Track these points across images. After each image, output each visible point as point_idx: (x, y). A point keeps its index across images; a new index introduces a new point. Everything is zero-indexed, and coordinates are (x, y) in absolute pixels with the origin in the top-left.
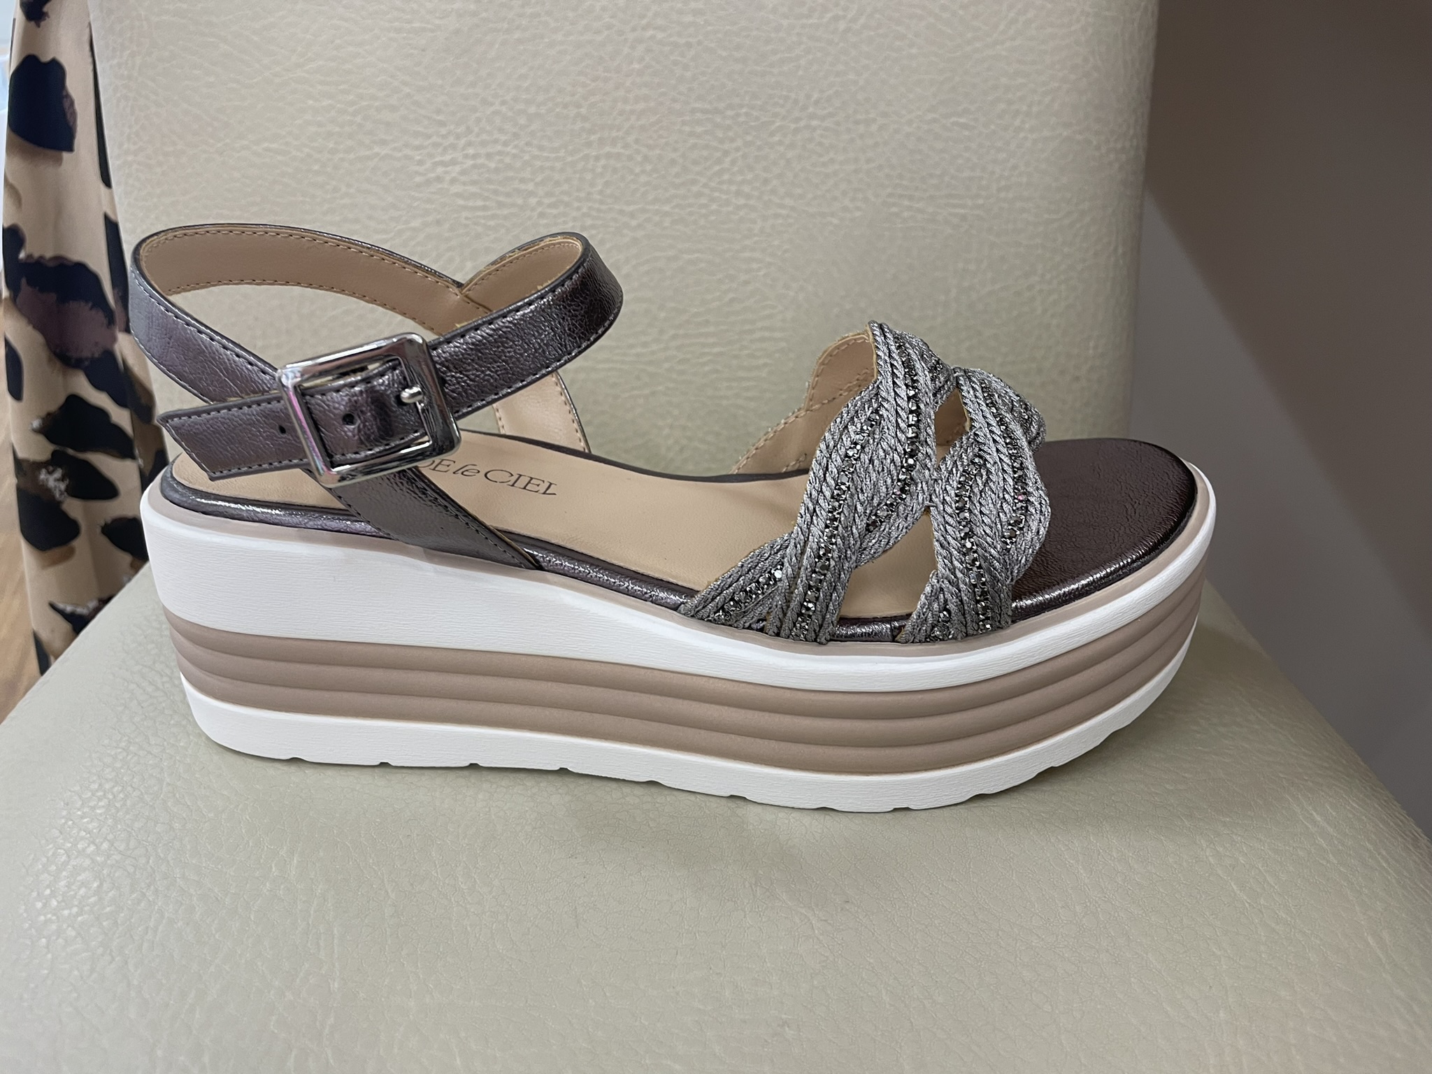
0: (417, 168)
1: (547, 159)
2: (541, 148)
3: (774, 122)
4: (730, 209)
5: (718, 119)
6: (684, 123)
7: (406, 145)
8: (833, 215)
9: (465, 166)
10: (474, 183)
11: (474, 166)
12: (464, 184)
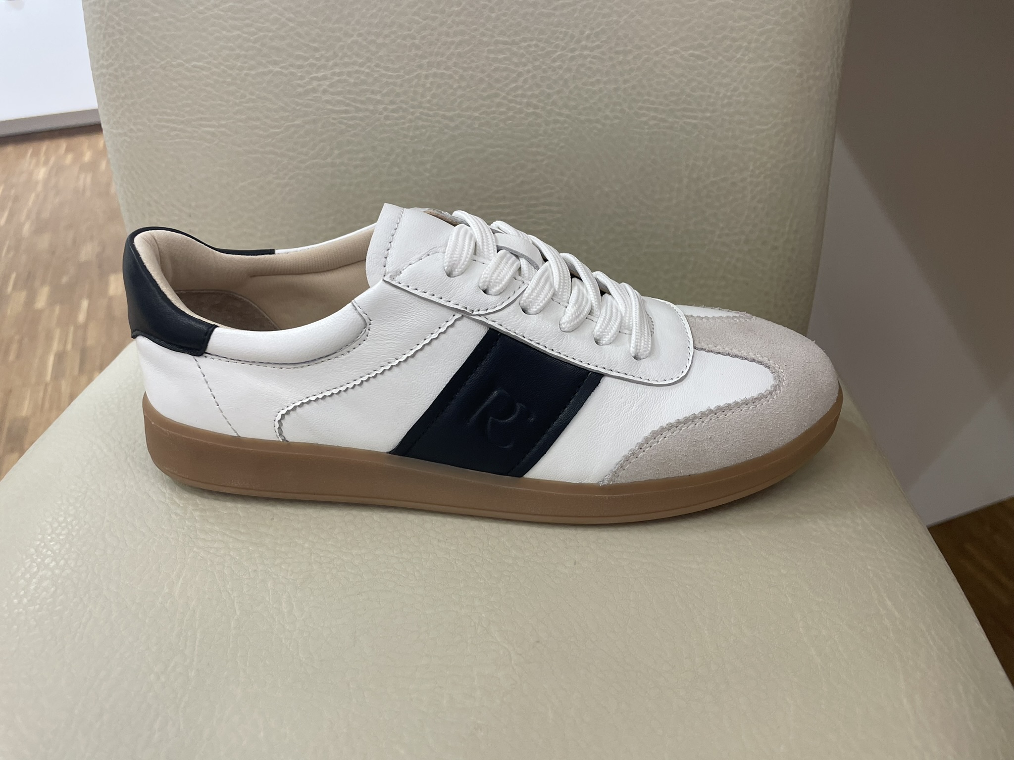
0: (299, 82)
1: (390, 77)
2: (387, 69)
3: (556, 52)
4: (522, 115)
5: (515, 49)
6: (489, 52)
7: (292, 65)
8: (598, 121)
9: (333, 81)
10: (339, 93)
11: (339, 81)
12: (333, 94)
